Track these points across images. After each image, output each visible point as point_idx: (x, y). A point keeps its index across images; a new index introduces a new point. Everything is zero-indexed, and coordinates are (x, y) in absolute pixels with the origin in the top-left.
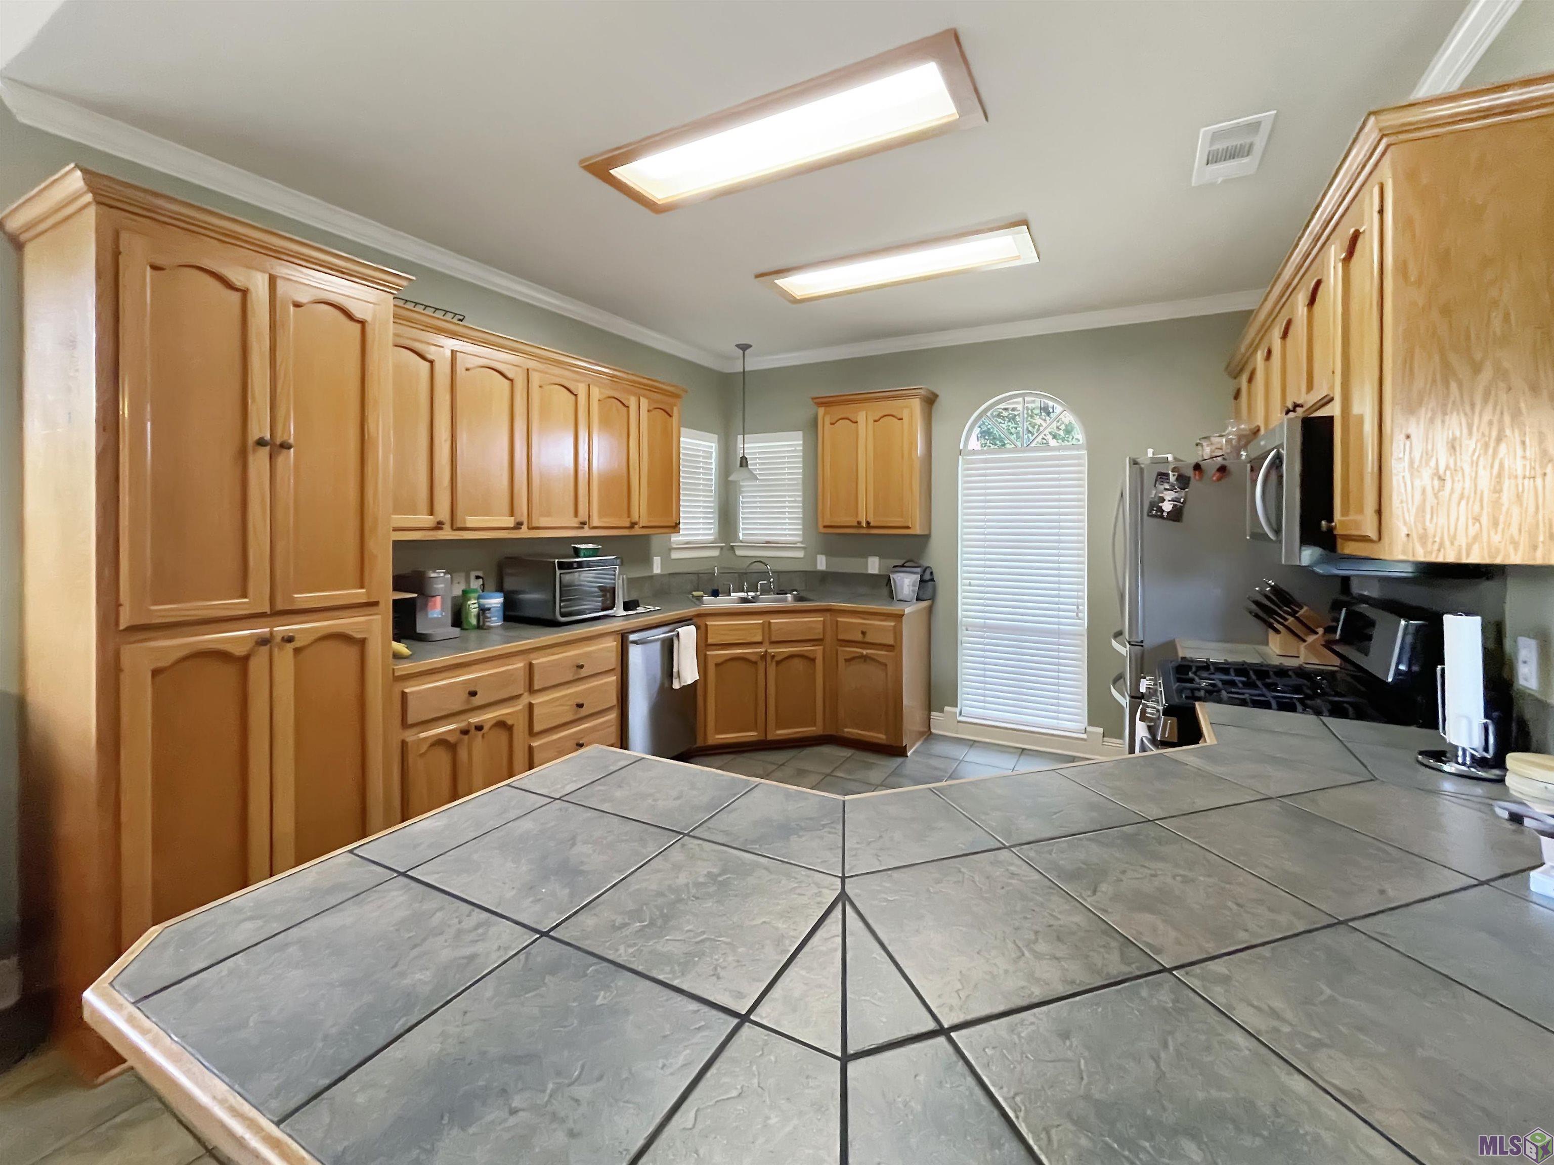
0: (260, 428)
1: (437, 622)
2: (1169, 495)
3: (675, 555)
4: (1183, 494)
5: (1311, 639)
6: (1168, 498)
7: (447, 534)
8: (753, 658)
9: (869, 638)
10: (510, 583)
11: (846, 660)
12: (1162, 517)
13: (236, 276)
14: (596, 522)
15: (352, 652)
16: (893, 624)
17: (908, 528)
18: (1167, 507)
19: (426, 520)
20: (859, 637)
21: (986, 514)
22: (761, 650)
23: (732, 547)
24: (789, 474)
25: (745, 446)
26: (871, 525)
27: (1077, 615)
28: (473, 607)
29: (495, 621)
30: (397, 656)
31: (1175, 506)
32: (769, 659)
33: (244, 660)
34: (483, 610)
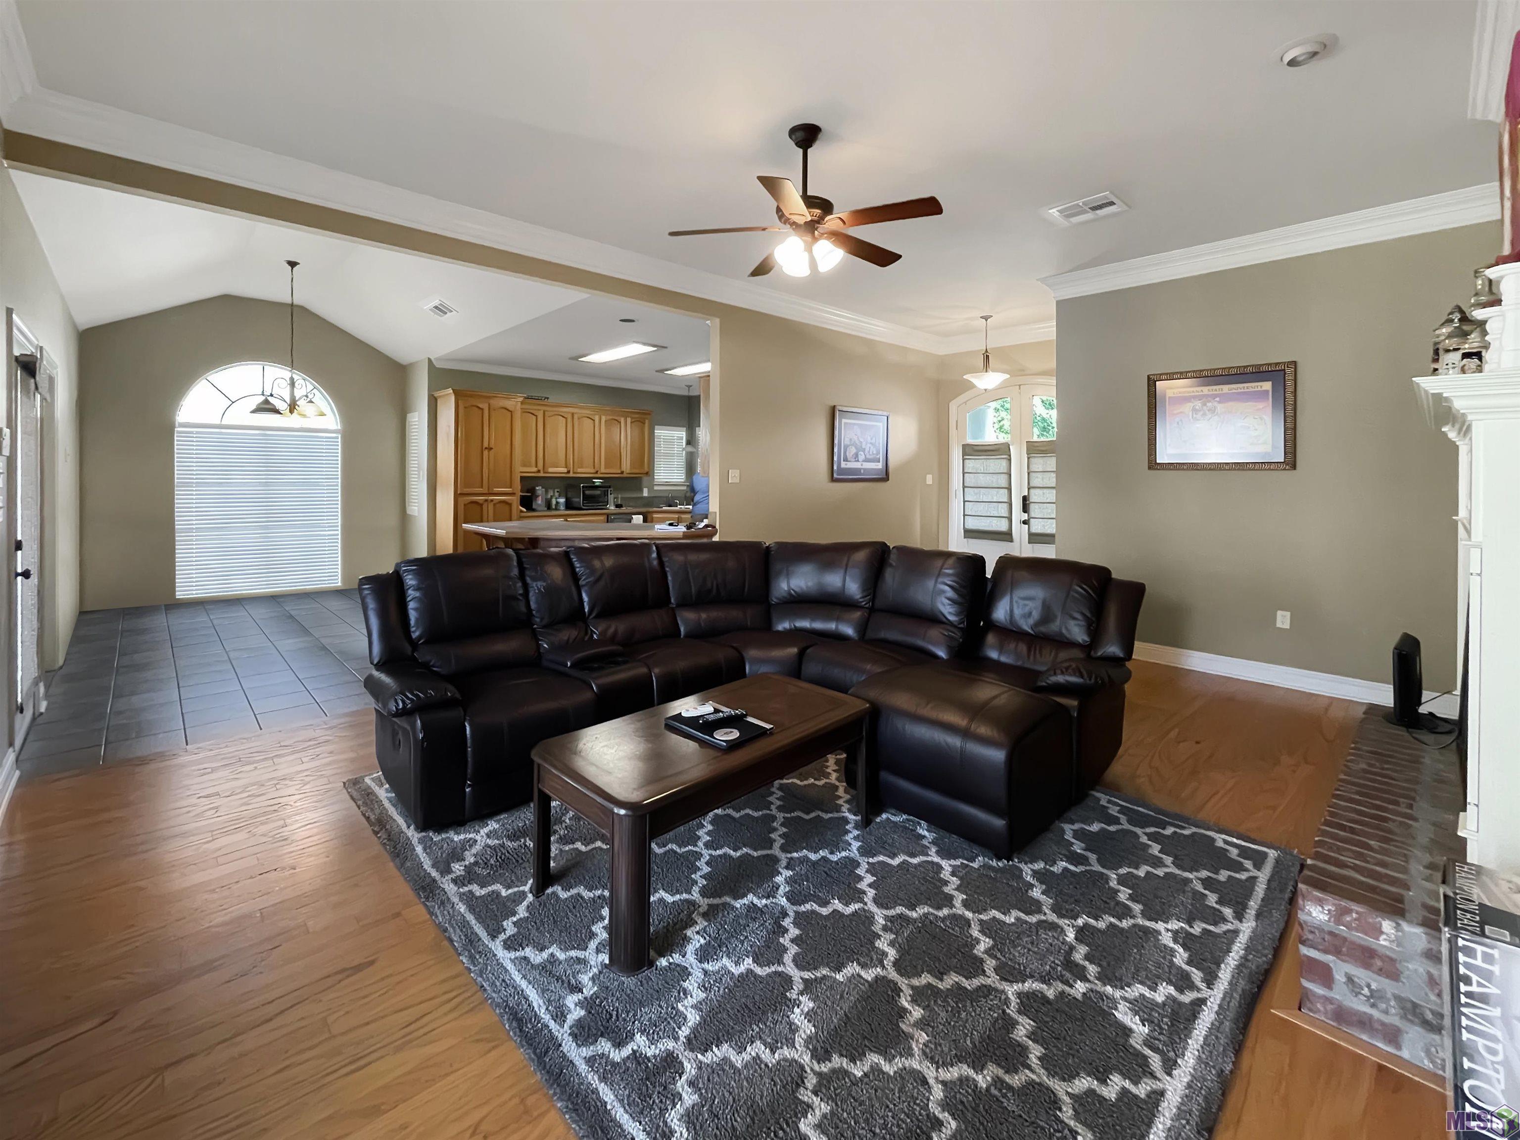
0: (486, 445)
1: (539, 505)
3: (656, 488)
7: (541, 474)
10: (569, 495)
13: (481, 406)
14: (603, 470)
15: (507, 507)
19: (535, 469)
28: (554, 502)
29: (562, 508)
30: (522, 511)
33: (481, 505)
34: (557, 503)
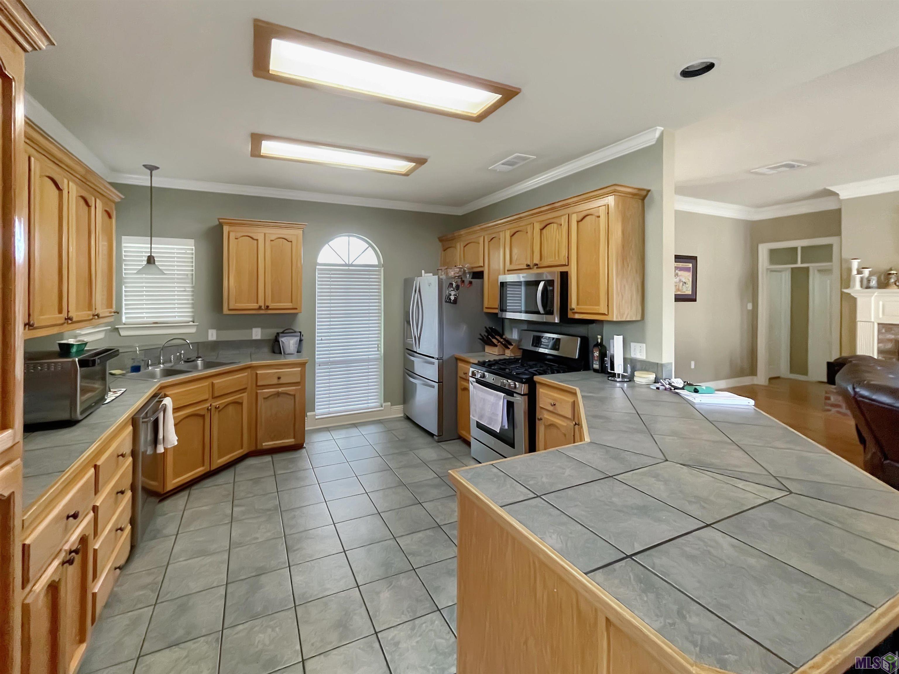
2: (453, 293)
4: (457, 293)
5: (511, 347)
6: (452, 294)
8: (202, 413)
9: (283, 381)
11: (265, 398)
12: (450, 302)
14: (74, 317)
16: (299, 369)
17: (296, 309)
18: (452, 298)
20: (275, 381)
21: (330, 300)
22: (207, 405)
23: (117, 328)
24: (178, 270)
25: (152, 246)
26: (270, 307)
27: (378, 349)
31: (455, 297)
32: (213, 410)
